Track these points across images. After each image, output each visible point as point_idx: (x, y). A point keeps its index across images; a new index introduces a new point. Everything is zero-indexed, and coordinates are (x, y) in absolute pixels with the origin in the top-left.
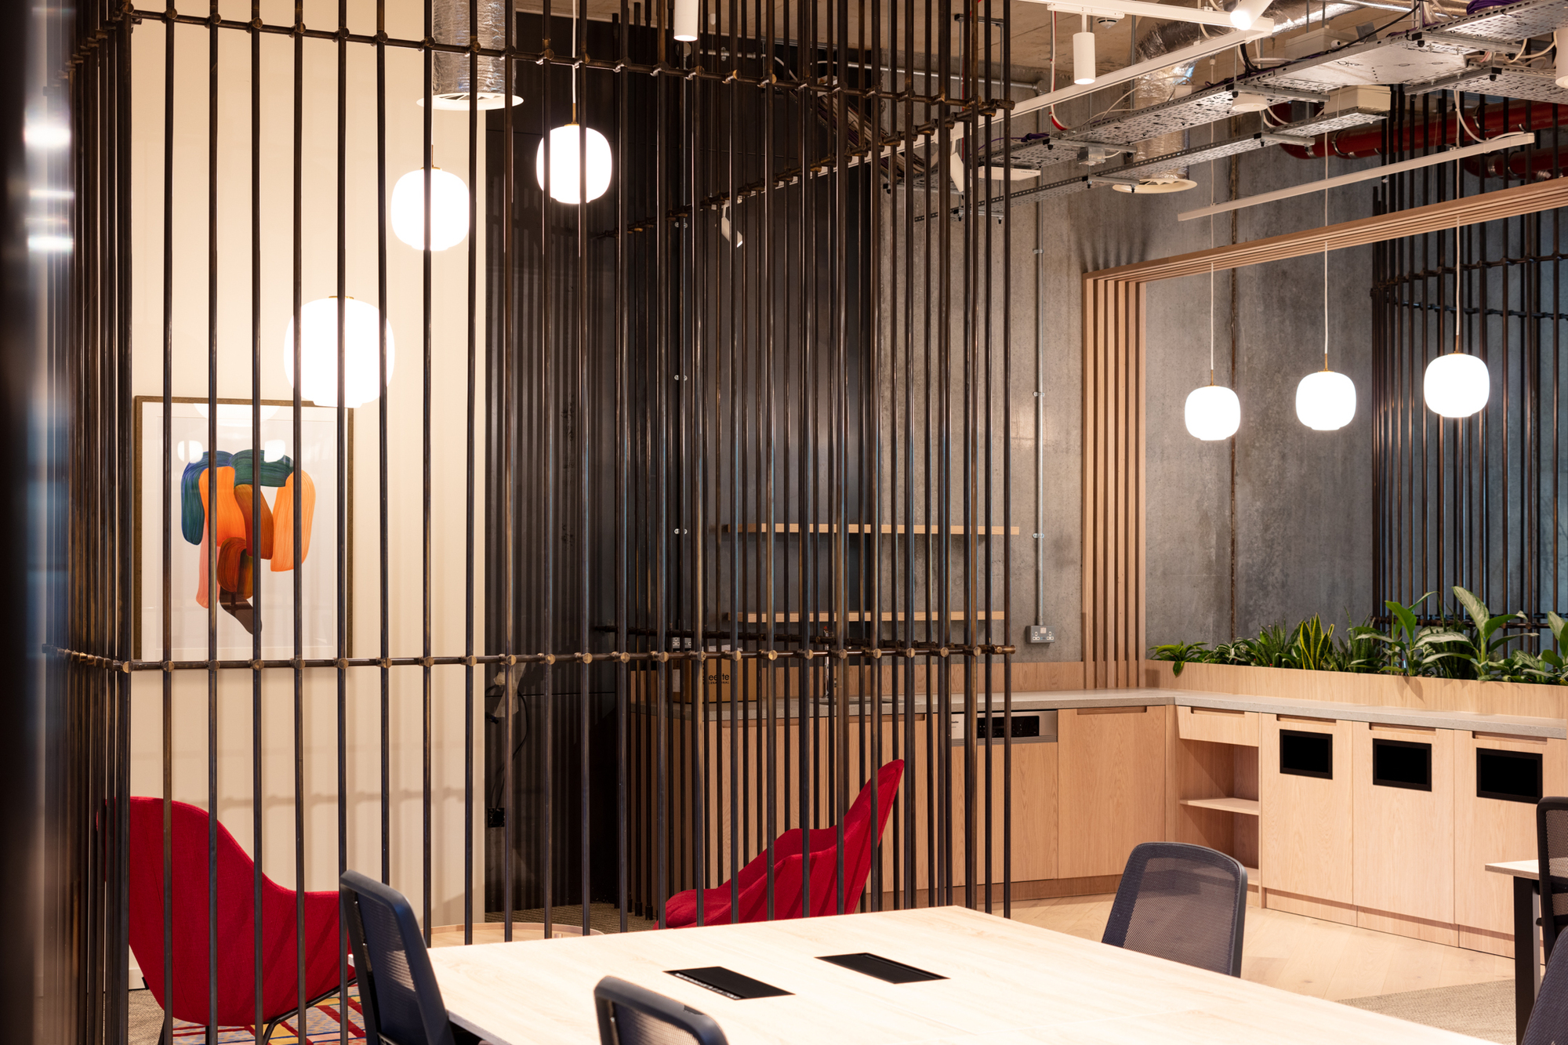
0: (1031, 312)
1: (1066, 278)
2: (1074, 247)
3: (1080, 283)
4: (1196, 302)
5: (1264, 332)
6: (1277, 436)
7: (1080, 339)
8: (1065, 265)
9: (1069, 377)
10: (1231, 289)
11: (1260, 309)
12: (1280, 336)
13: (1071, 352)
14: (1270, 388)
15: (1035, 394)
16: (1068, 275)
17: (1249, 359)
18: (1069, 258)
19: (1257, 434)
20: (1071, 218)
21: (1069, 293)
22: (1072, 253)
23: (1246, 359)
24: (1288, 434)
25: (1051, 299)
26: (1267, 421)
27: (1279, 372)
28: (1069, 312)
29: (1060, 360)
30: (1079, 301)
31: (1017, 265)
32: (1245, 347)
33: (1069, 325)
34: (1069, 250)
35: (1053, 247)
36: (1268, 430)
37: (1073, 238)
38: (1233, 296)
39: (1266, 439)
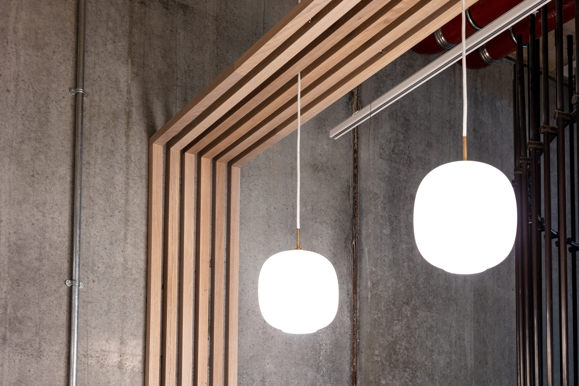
0: (65, 170)
1: (124, 139)
2: (136, 102)
3: (145, 150)
4: (309, 208)
5: (391, 257)
6: (406, 375)
7: (144, 222)
8: (122, 121)
9: (127, 269)
10: (352, 201)
11: (387, 231)
12: (409, 266)
13: (129, 236)
14: (398, 320)
15: (68, 283)
16: (127, 136)
17: (373, 284)
18: (129, 114)
19: (383, 370)
20: (133, 64)
21: (128, 159)
22: (134, 110)
23: (369, 284)
24: (418, 374)
25: (99, 161)
26: (394, 357)
27: (407, 304)
28: (127, 184)
29: (111, 243)
30: (144, 172)
31: (42, 102)
32: (368, 271)
33: (127, 201)
34: (129, 103)
35: (103, 93)
36: (396, 367)
37: (135, 91)
38: (355, 210)
39: (394, 377)
